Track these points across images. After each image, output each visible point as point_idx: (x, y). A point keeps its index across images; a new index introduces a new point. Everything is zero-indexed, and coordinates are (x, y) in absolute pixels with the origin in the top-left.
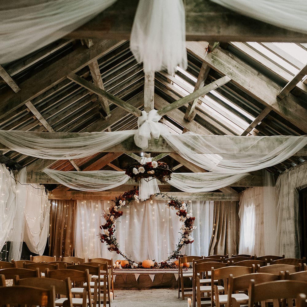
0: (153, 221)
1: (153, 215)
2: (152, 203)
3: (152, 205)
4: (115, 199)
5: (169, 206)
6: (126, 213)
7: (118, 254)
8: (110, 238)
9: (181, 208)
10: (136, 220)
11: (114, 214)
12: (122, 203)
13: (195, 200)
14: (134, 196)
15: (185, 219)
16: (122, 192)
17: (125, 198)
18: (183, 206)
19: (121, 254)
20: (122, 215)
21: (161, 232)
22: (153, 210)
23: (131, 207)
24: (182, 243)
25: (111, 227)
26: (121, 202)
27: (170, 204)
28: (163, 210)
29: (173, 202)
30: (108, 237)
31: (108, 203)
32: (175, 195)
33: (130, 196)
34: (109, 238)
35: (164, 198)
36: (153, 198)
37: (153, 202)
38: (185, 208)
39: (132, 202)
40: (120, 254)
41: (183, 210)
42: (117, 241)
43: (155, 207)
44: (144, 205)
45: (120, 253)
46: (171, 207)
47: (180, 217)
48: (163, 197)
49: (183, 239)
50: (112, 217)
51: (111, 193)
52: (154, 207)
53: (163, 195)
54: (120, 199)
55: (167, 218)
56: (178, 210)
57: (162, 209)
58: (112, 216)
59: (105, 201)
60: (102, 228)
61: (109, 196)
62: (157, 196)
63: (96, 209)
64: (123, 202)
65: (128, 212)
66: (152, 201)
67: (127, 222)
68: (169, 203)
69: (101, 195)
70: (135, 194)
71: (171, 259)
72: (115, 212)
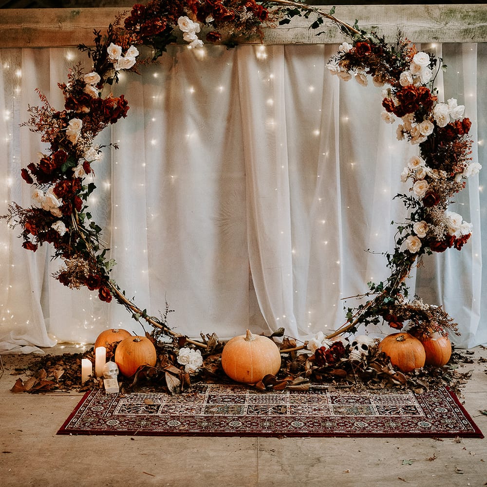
0: (272, 137)
1: (270, 112)
2: (265, 56)
3: (264, 65)
4: (90, 42)
5: (349, 67)
6: (147, 104)
7: (109, 300)
8: (68, 224)
9: (406, 78)
10: (192, 136)
11: (87, 110)
12: (120, 58)
13: (458, 41)
14: (180, 25)
15: (426, 130)
16: (121, 10)
17: (138, 33)
18: (418, 68)
19: (121, 301)
20: (125, 116)
21: (307, 186)
22: (269, 90)
23: (168, 78)
24: (412, 245)
25: (70, 173)
26: (114, 51)
27: (352, 61)
28: (312, 89)
29: (366, 49)
30: (56, 219)
31: (65, 60)
32: (367, 18)
33: (159, 23)
34: (61, 228)
35: (317, 31)
36: (267, 33)
37: (269, 51)
38: (426, 76)
39: (174, 53)
40: (114, 300)
41: (417, 85)
42: (101, 241)
43: (279, 72)
44: (229, 65)
45: (117, 296)
46: (354, 72)
47: (400, 121)
48: (315, 26)
49: (419, 228)
50: (75, 127)
51: (78, 13)
52: (272, 76)
53: (313, 17)
54: (113, 37)
55: (333, 123)
56: (388, 86)
57: (310, 82)
58: (75, 120)
59: (53, 53)
60: (32, 176)
61: (67, 26)
62: (287, 21)
63: (18, 90)
64: (124, 51)
65: (158, 97)
66: (262, 48)
67: (154, 142)
68: (348, 56)
69: (33, 26)
70: (185, 14)
71: (361, 327)
72: (87, 100)
